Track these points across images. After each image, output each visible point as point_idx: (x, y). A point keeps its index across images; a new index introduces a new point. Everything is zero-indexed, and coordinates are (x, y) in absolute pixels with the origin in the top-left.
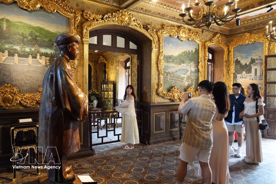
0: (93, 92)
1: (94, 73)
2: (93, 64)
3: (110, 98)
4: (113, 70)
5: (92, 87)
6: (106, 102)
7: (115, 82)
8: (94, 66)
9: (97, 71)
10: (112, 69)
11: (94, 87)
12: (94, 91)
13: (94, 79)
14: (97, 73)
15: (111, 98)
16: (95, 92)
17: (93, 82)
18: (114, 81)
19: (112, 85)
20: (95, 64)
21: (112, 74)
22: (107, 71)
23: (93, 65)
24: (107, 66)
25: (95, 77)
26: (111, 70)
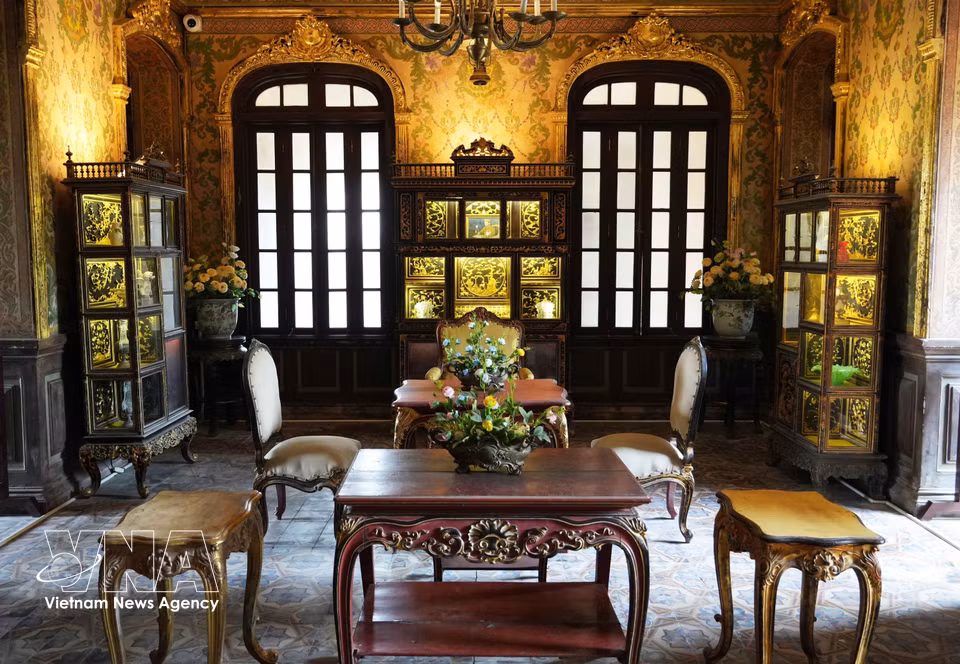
0: (728, 270)
1: (748, 133)
2: (744, 65)
3: (849, 330)
4: (897, 75)
5: (732, 233)
6: (811, 357)
7: (901, 185)
8: (753, 81)
9: (772, 116)
10: (885, 76)
11: (743, 235)
12: (736, 263)
13: (746, 182)
14: (774, 134)
15: (860, 331)
16: (746, 278)
17: (742, 202)
18: (891, 181)
19: (876, 217)
20: (755, 68)
21: (884, 122)
22: (839, 103)
23: (746, 76)
24: (845, 62)
25: (758, 161)
26: (876, 84)
